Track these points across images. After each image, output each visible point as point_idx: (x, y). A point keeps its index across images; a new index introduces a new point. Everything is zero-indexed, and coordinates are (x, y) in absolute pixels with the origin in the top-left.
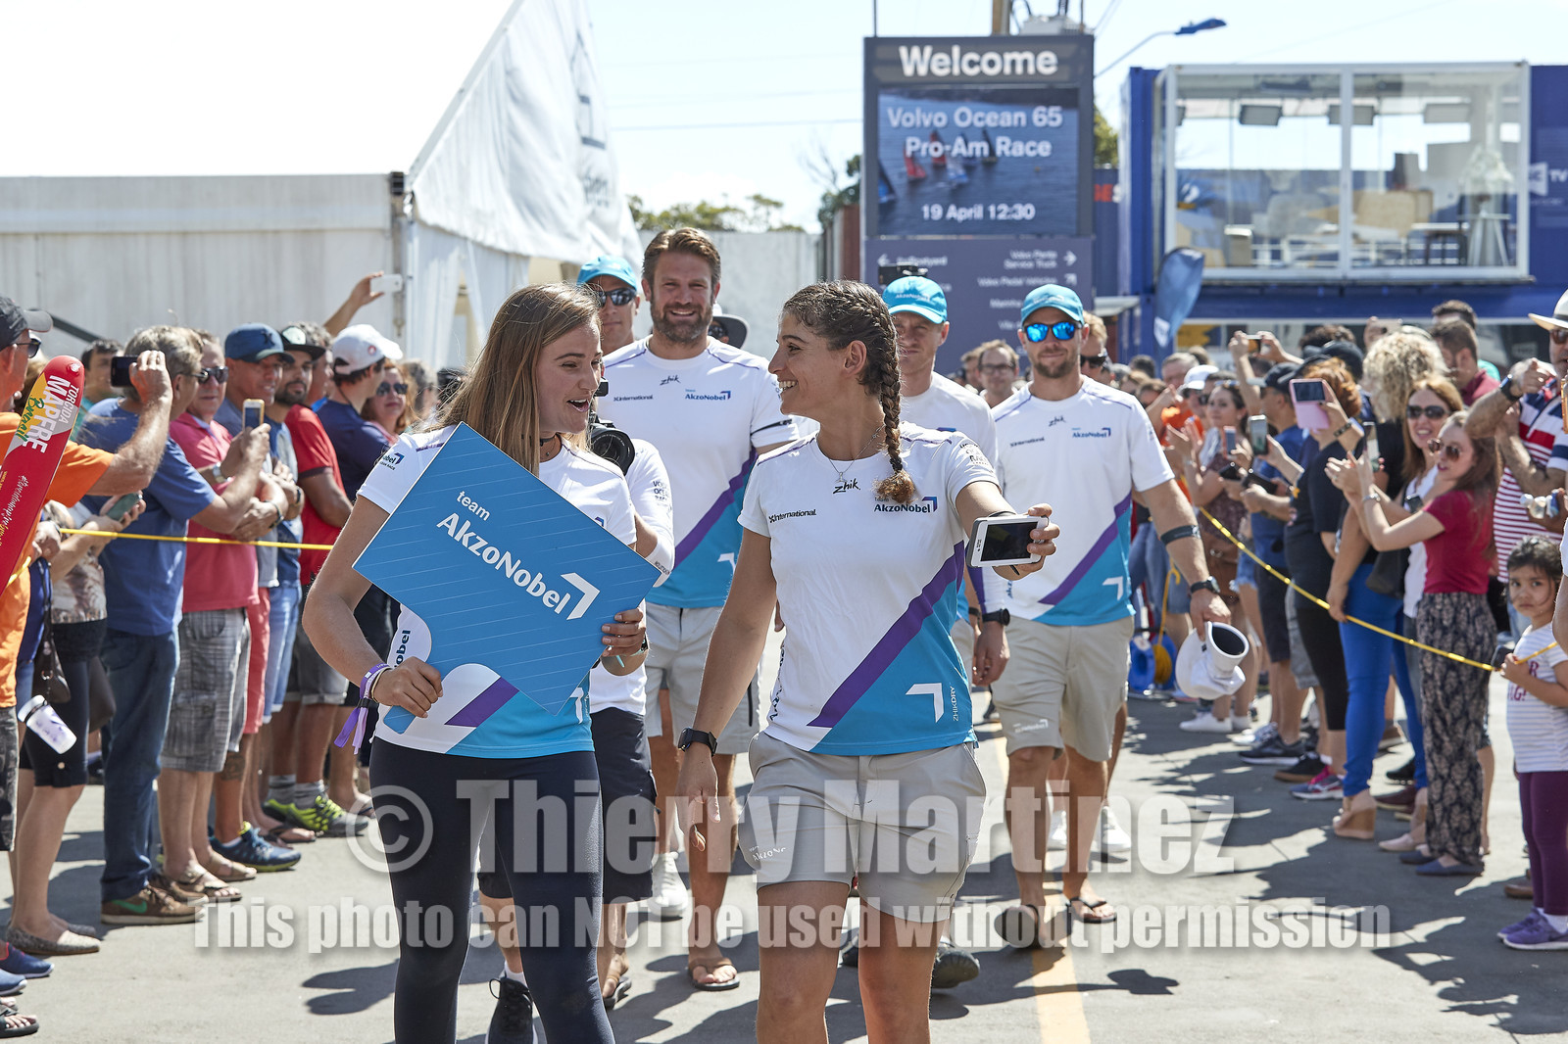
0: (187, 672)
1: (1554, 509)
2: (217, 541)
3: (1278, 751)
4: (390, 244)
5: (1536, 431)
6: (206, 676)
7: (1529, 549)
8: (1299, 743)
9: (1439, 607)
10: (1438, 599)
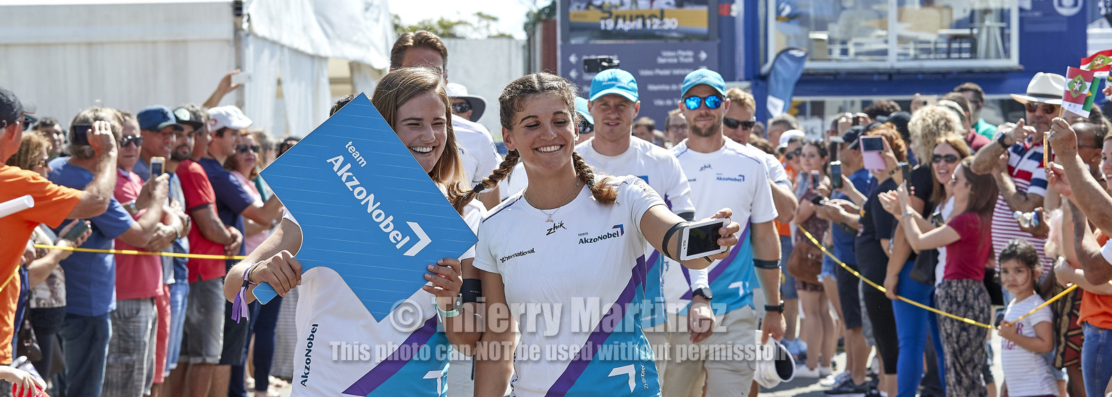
0: (115, 341)
1: (1036, 221)
2: (135, 252)
3: (851, 390)
4: (233, 50)
5: (1019, 171)
6: (128, 344)
7: (1014, 248)
8: (865, 383)
9: (954, 289)
10: (954, 283)
